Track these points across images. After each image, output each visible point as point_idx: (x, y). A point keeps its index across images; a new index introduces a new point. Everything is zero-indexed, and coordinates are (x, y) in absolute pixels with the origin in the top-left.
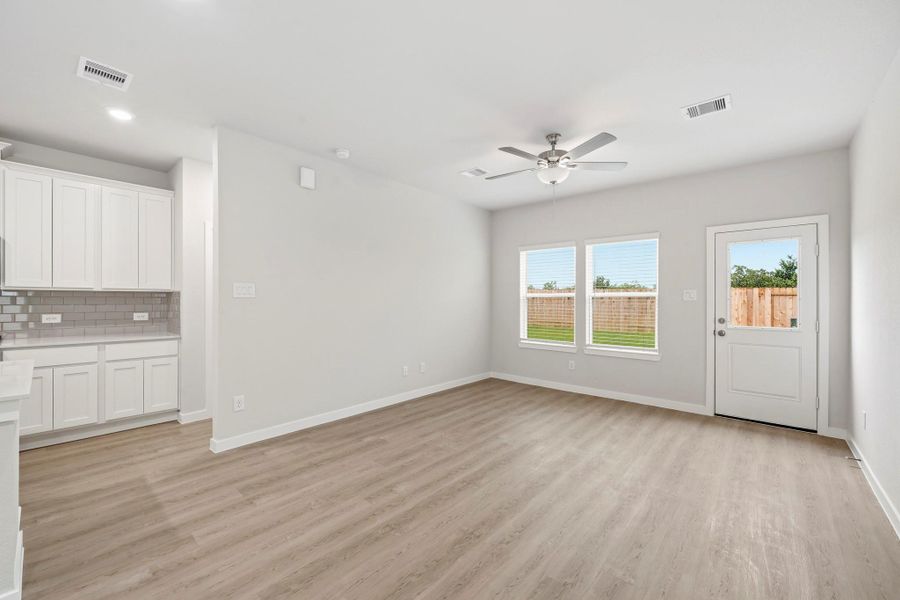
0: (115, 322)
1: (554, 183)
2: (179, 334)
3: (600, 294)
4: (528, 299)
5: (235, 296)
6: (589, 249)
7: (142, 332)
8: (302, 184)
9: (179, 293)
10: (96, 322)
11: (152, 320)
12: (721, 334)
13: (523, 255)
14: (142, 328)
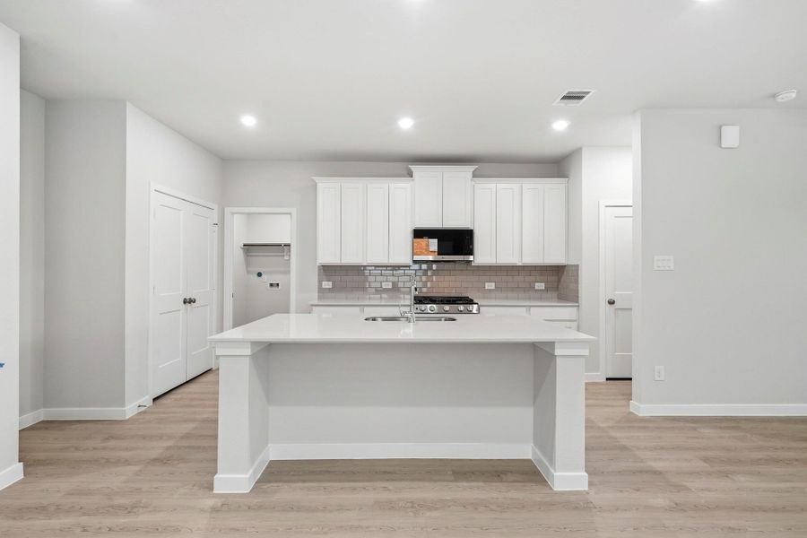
0: (524, 290)
2: (577, 302)
5: (656, 268)
7: (541, 299)
8: (723, 146)
9: (577, 266)
10: (513, 290)
11: (547, 289)
14: (540, 295)
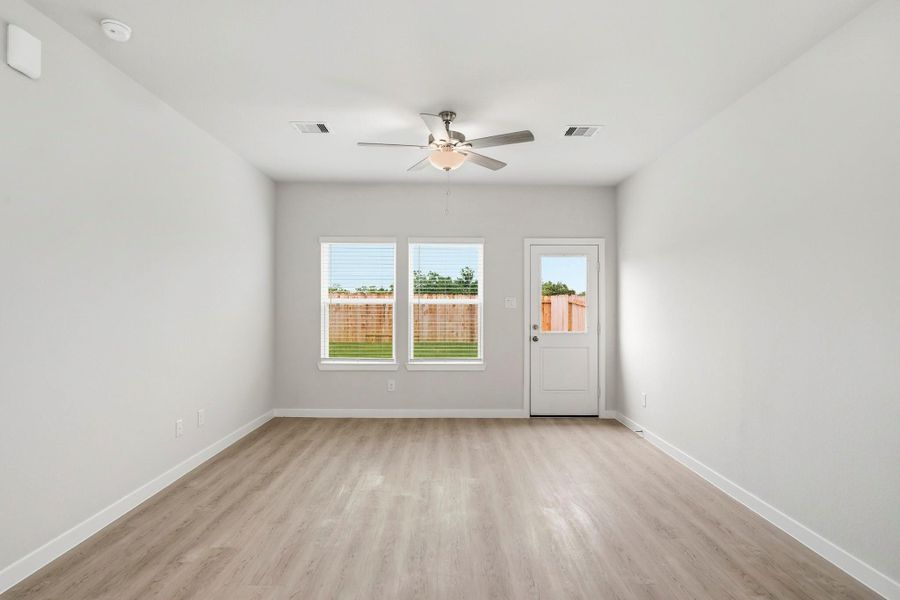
1: (448, 169)
3: (426, 300)
4: (331, 306)
6: (412, 247)
12: (535, 339)
13: (325, 247)
